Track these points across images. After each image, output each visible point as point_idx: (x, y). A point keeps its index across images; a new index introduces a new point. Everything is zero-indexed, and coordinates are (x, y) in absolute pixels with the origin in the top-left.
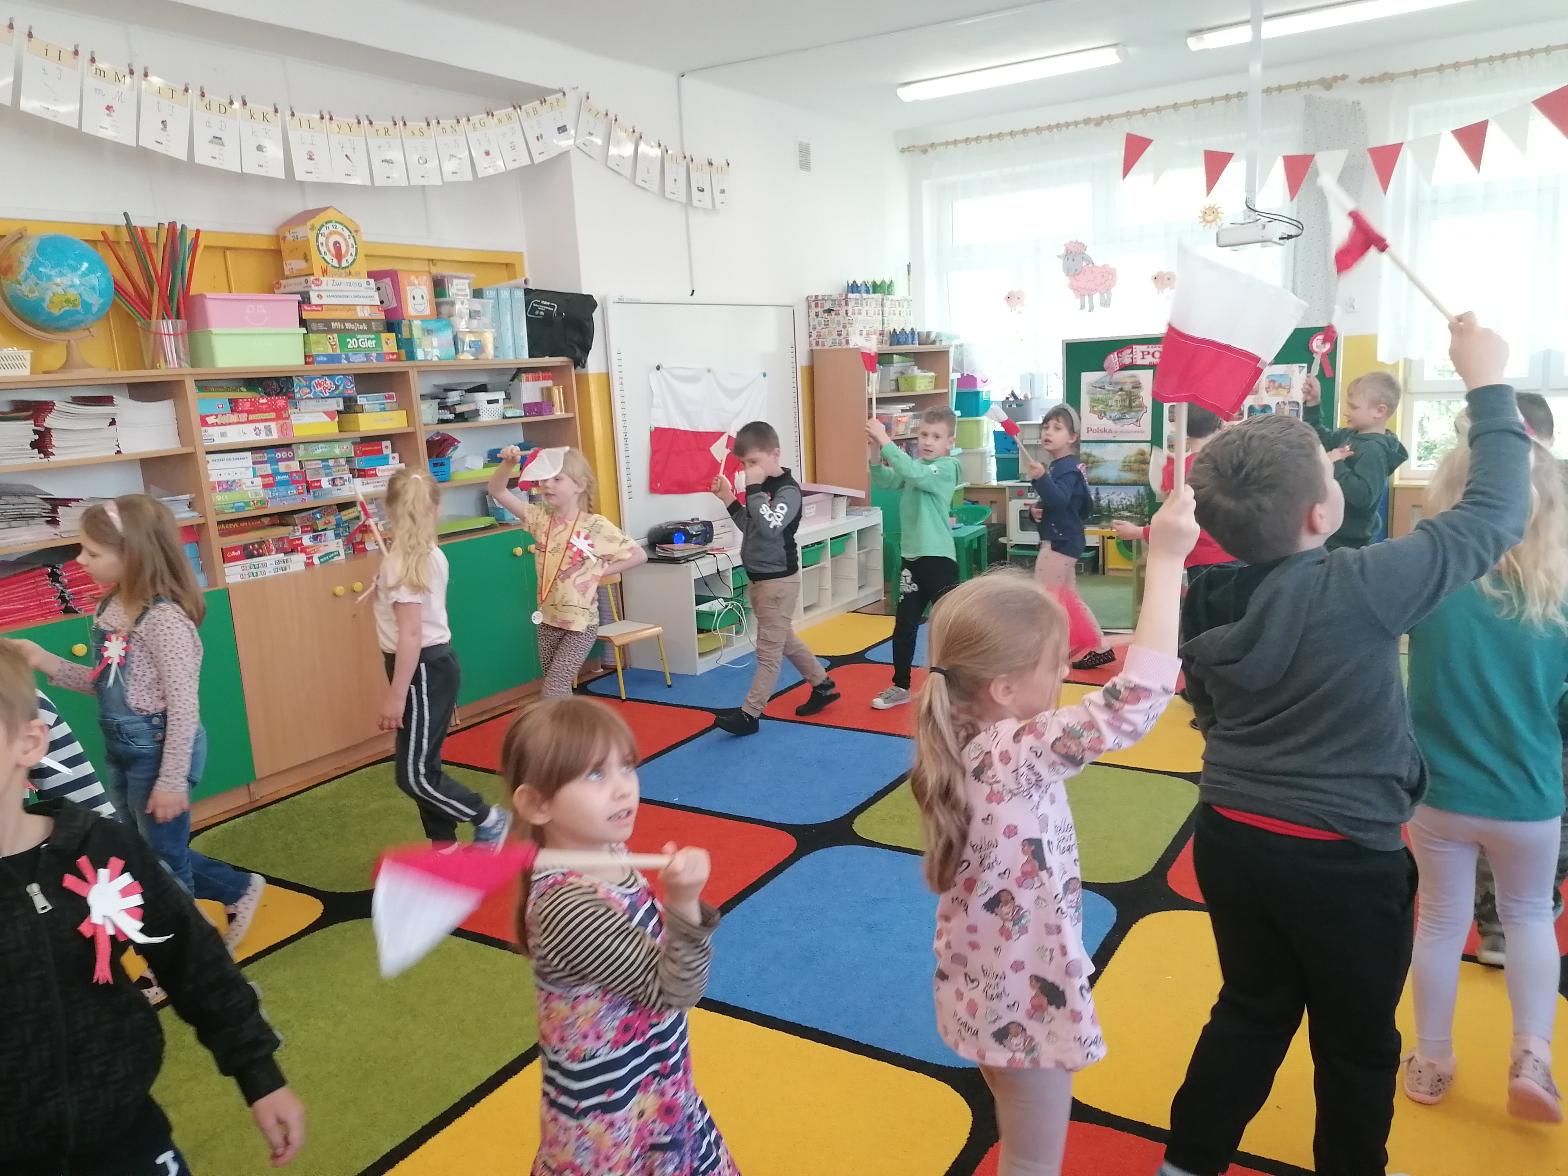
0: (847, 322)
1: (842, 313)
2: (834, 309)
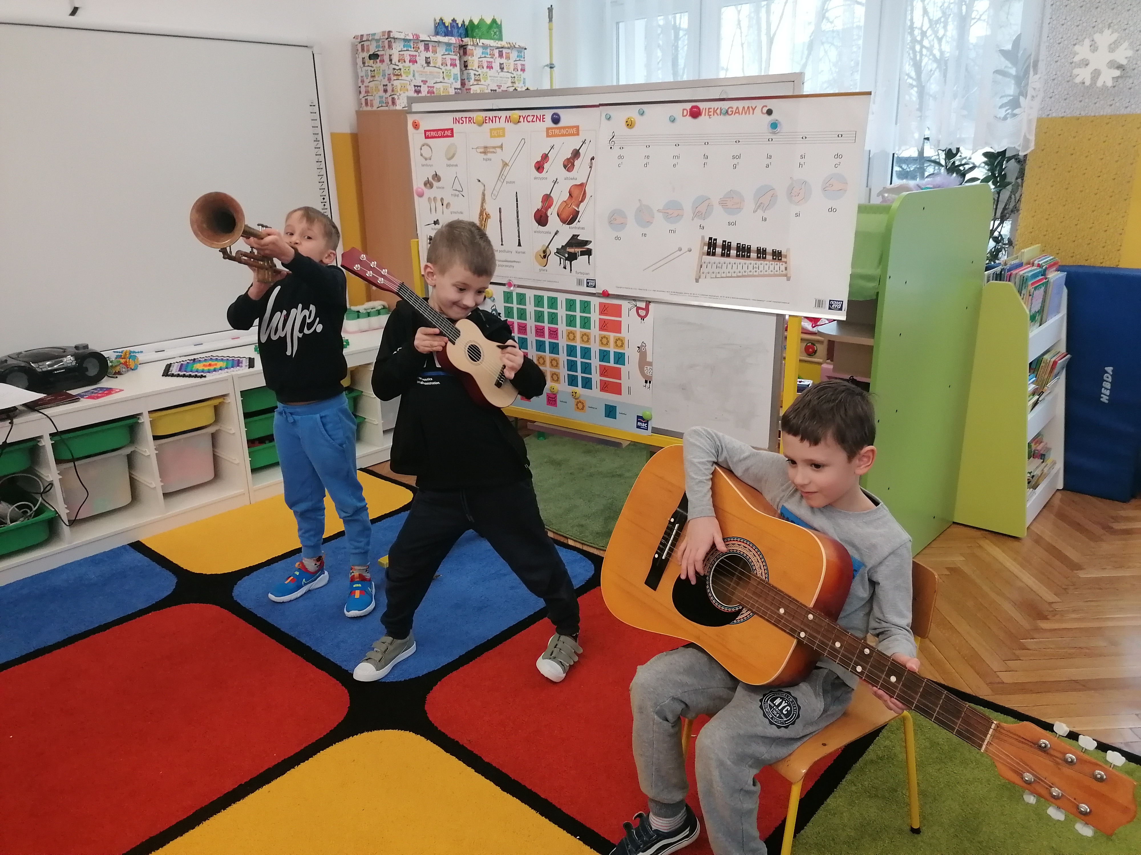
0: (391, 71)
1: (386, 59)
2: (379, 53)
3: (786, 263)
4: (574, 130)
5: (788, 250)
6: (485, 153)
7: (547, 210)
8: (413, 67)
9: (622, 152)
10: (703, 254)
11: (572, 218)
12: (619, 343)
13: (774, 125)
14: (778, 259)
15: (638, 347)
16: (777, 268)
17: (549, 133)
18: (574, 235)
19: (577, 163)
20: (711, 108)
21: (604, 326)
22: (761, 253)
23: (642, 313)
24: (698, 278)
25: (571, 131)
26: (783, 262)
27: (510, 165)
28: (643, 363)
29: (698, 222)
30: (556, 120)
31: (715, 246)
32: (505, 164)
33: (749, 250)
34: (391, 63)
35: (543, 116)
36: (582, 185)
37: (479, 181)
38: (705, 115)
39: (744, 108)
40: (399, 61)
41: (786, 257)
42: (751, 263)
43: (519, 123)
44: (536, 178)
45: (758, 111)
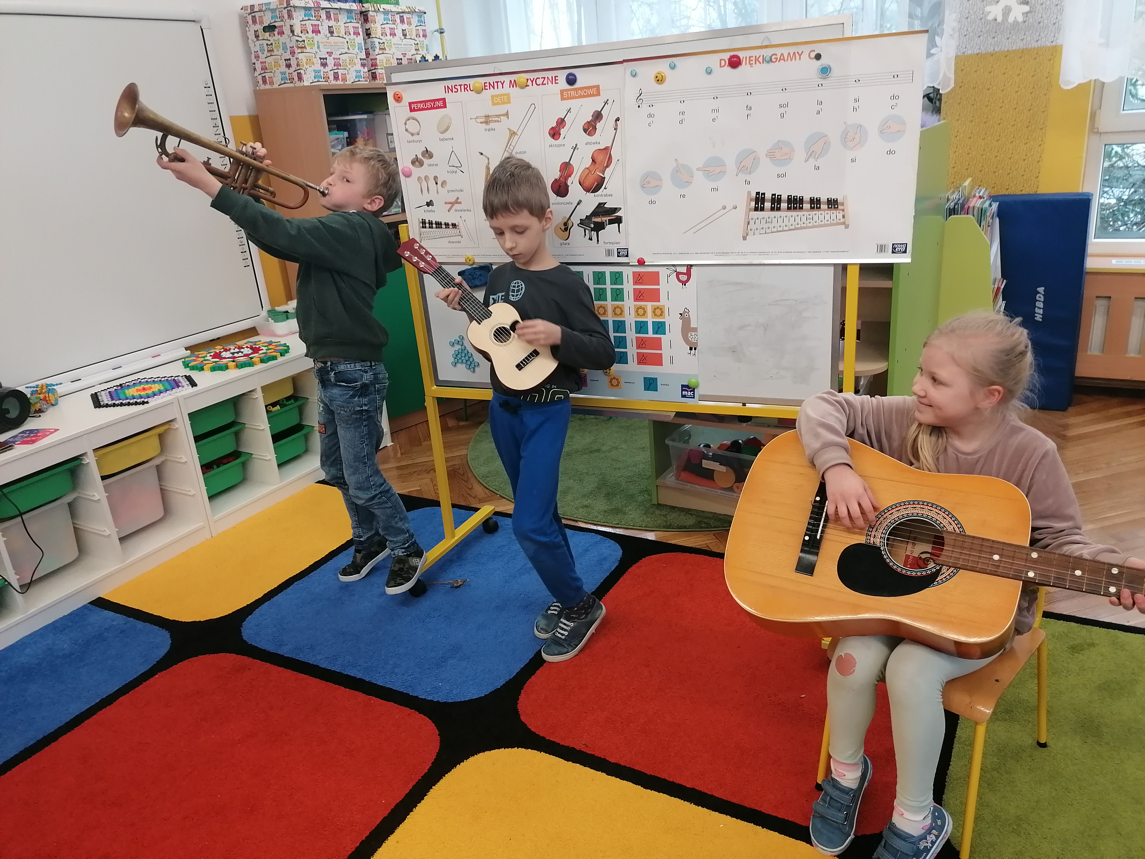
0: (294, 44)
1: (287, 30)
2: (276, 24)
3: (843, 210)
4: (595, 91)
5: (845, 197)
6: (487, 123)
7: (566, 179)
8: (317, 38)
9: (651, 110)
10: (750, 210)
11: (597, 185)
12: (658, 312)
13: (825, 71)
14: (835, 208)
15: (681, 314)
16: (833, 217)
17: (564, 96)
18: (600, 204)
19: (599, 125)
20: (752, 57)
21: (639, 296)
22: (815, 203)
23: (684, 278)
24: (745, 235)
25: (591, 91)
26: (840, 210)
27: (519, 133)
28: (687, 328)
29: (743, 177)
30: (571, 80)
31: (763, 200)
32: (513, 134)
33: (801, 201)
34: (294, 35)
35: (555, 77)
36: (606, 148)
37: (482, 154)
38: (746, 64)
39: (789, 54)
40: (302, 32)
41: (843, 204)
42: (804, 215)
43: (527, 87)
44: (551, 146)
45: (805, 56)
